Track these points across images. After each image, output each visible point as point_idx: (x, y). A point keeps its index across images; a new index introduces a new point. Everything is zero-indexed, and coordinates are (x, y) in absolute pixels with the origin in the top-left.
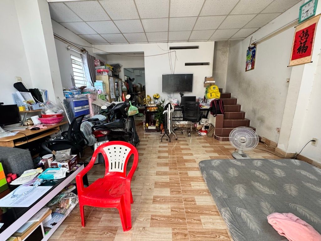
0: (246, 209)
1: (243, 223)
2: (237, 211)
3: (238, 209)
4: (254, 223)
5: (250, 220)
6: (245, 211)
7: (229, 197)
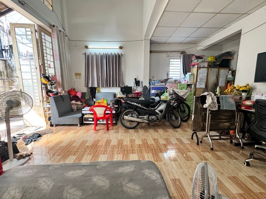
0: (82, 175)
1: (75, 169)
2: (84, 169)
3: (85, 171)
4: (71, 175)
5: (74, 174)
6: (82, 174)
7: (97, 169)
